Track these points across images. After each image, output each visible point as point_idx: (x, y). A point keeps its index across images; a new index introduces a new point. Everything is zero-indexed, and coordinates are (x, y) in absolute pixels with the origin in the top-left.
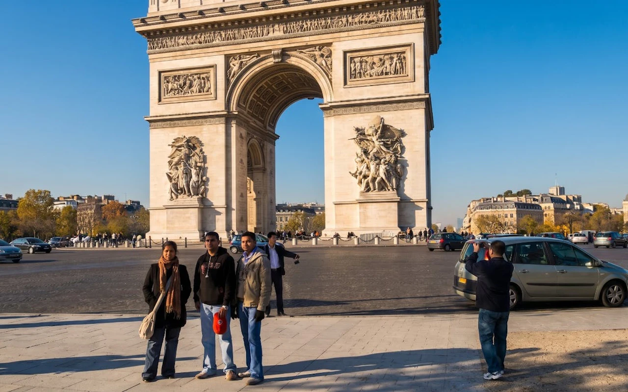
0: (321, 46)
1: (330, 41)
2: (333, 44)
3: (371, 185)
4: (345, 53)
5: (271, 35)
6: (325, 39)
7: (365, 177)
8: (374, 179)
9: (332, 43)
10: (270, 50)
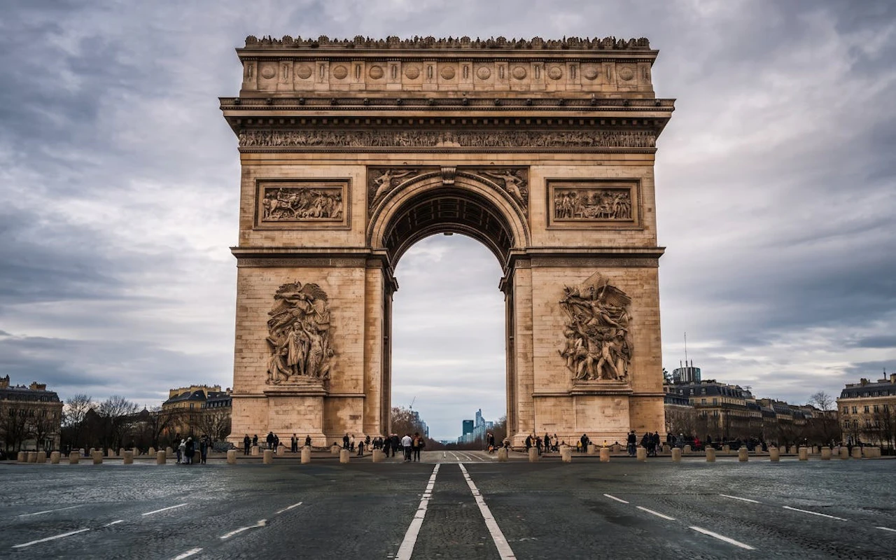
0: (514, 170)
1: (528, 163)
2: (532, 168)
3: (590, 370)
4: (549, 181)
5: (440, 145)
6: (521, 159)
7: (582, 358)
8: (595, 362)
9: (529, 166)
10: (439, 167)
